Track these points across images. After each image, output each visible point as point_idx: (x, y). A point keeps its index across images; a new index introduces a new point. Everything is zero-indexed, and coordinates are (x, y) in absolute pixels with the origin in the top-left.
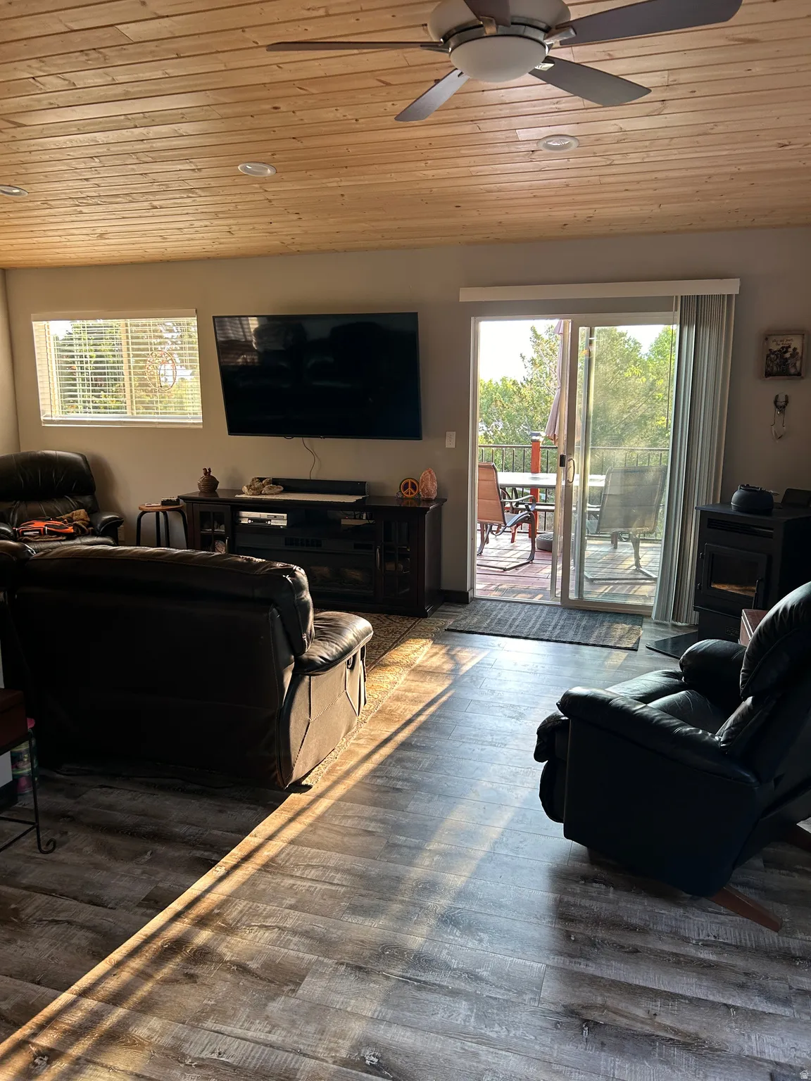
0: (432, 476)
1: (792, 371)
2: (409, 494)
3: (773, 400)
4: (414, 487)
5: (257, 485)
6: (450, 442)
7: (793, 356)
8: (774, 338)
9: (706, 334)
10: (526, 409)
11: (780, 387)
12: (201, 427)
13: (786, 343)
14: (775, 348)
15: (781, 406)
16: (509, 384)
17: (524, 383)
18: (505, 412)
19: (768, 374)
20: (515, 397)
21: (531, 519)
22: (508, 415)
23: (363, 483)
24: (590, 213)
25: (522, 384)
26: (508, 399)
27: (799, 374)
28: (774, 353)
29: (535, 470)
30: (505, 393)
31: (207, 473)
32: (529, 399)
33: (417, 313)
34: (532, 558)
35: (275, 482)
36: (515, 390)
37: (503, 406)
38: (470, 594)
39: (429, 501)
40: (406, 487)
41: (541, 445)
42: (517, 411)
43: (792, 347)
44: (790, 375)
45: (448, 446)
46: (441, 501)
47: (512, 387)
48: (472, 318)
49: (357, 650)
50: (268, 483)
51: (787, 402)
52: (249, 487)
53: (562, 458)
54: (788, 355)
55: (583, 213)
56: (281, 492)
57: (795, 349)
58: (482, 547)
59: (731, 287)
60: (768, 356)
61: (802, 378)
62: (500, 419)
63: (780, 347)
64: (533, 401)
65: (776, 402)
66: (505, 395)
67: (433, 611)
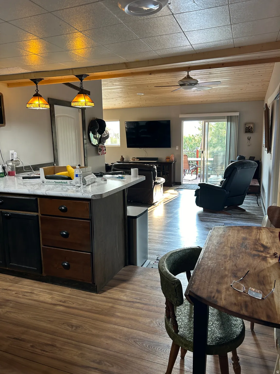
0: (173, 156)
1: (251, 131)
2: (168, 160)
3: (247, 138)
4: (169, 159)
5: (133, 159)
6: (177, 149)
7: (251, 128)
8: (247, 124)
9: (232, 124)
10: (196, 144)
11: (249, 135)
12: (120, 146)
13: (249, 126)
14: (247, 127)
15: (249, 139)
16: (191, 136)
17: (196, 136)
18: (190, 145)
19: (246, 132)
20: (193, 140)
21: (196, 169)
22: (191, 146)
23: (157, 158)
24: (207, 99)
25: (195, 136)
26: (191, 141)
27: (252, 132)
28: (247, 128)
29: (197, 157)
30: (190, 139)
31: (122, 156)
32: (198, 141)
33: (170, 120)
34: (196, 178)
35: (137, 158)
36: (193, 138)
37: (189, 143)
38: (182, 183)
39: (173, 161)
40: (167, 159)
41: (199, 151)
42: (194, 144)
43: (251, 126)
44: (251, 132)
45: (176, 149)
46: (175, 161)
47: (192, 137)
48: (182, 121)
49: (162, 183)
50: (136, 158)
51: (250, 138)
52: (132, 159)
53: (202, 151)
54: (250, 128)
55: (205, 100)
56: (139, 160)
57: (251, 127)
58: (184, 176)
59: (237, 114)
60: (246, 128)
61: (253, 133)
62: (188, 147)
63: (248, 126)
64: (199, 141)
65: (248, 138)
66: (190, 140)
67: (174, 186)
